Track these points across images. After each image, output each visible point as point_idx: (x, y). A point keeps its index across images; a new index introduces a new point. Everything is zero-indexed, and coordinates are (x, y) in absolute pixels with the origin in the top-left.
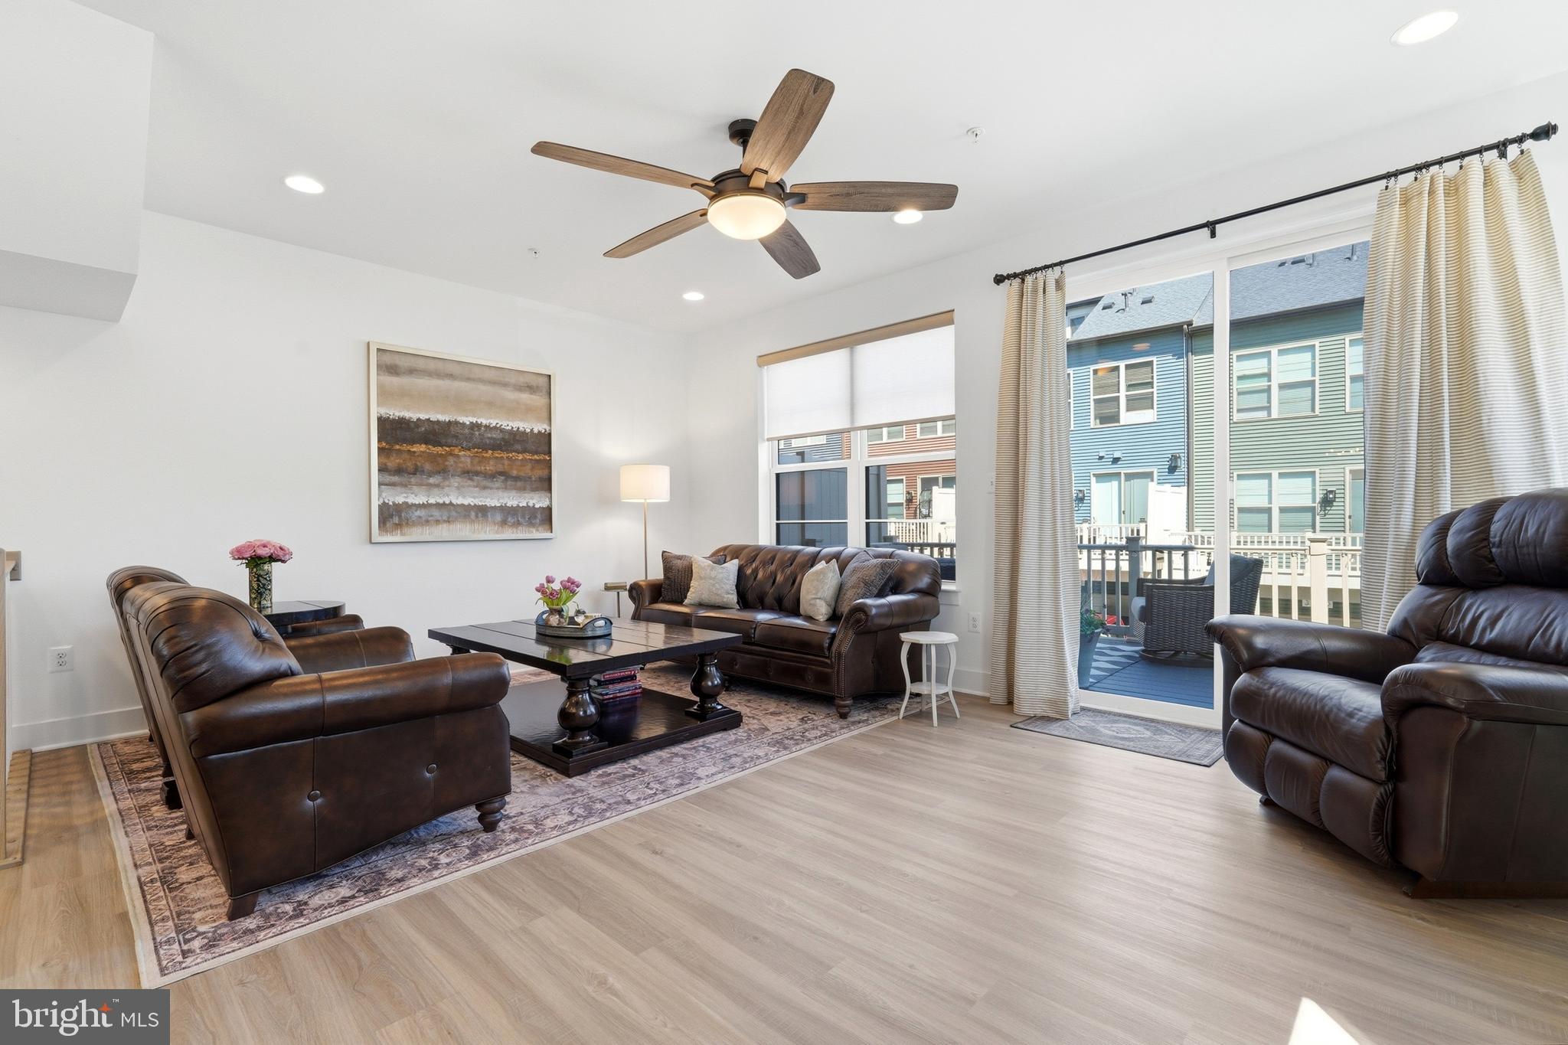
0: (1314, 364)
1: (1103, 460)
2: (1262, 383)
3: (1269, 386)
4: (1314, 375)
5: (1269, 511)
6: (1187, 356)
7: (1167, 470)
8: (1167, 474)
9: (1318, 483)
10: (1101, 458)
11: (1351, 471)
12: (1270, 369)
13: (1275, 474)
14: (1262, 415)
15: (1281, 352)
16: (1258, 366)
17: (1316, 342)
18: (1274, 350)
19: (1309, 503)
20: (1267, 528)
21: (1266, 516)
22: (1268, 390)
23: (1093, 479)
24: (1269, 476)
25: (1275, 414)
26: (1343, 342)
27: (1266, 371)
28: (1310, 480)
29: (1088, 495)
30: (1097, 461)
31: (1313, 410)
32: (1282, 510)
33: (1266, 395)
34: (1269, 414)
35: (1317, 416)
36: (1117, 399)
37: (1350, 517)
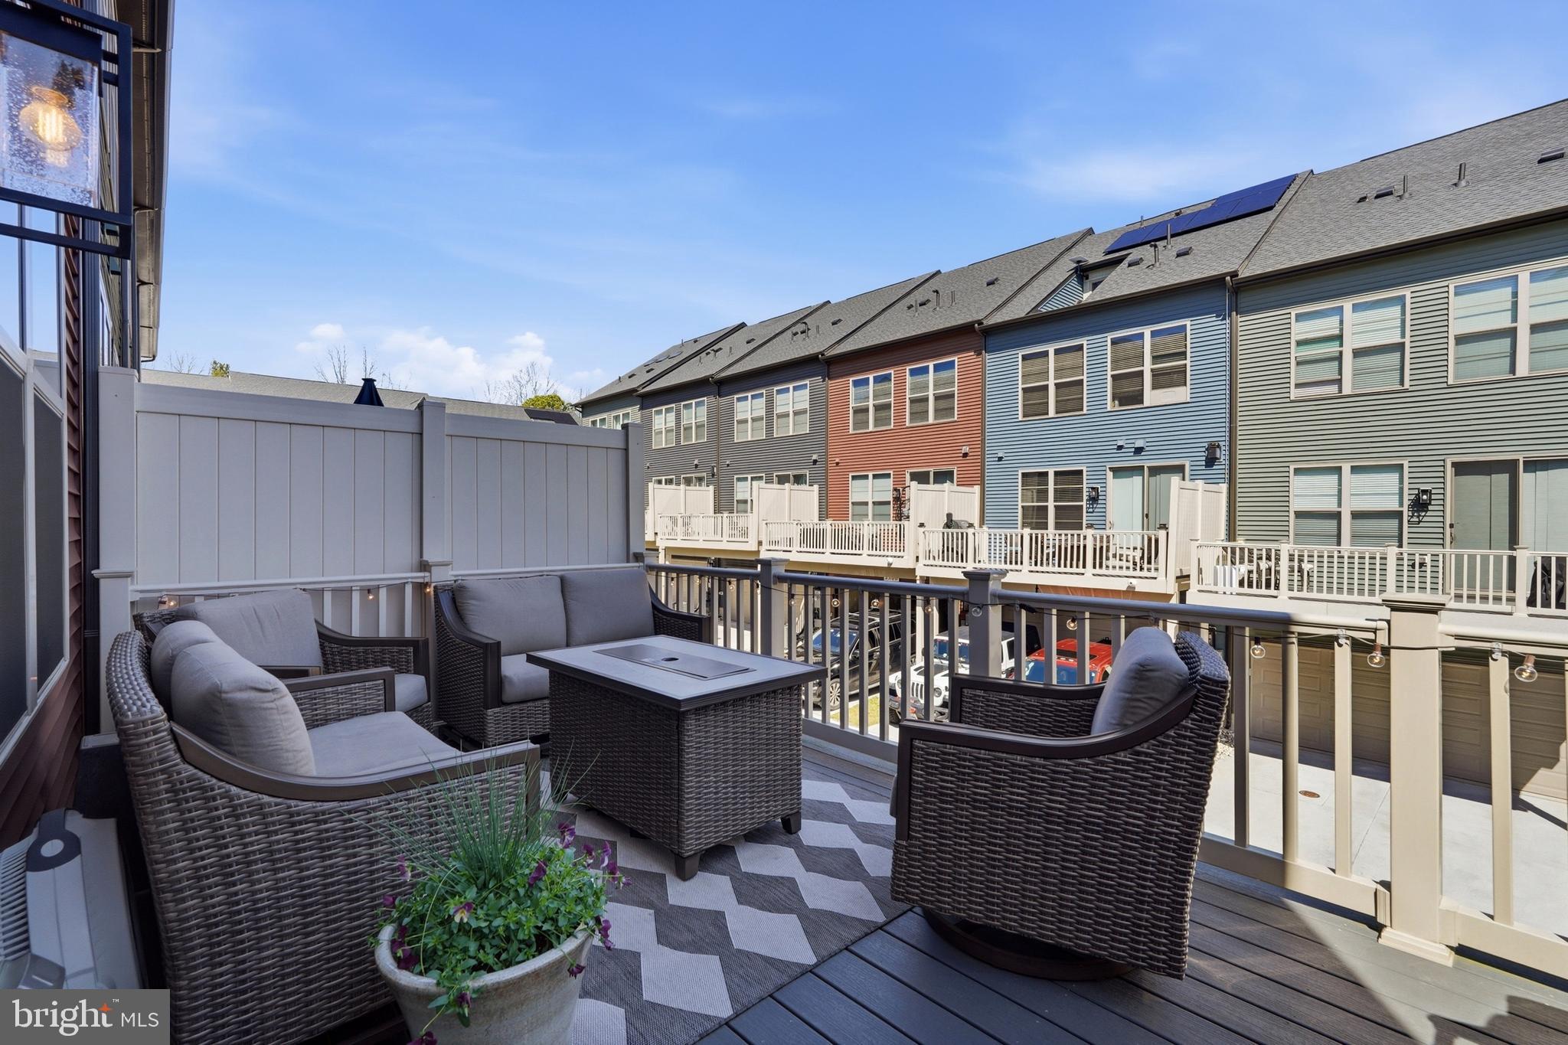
0: (1403, 322)
1: (1123, 450)
2: (1332, 349)
3: (1341, 353)
4: (1403, 335)
5: (1337, 516)
6: (1230, 316)
7: (1204, 463)
8: (1204, 468)
9: (1406, 481)
10: (1120, 447)
11: (1454, 464)
12: (1341, 330)
13: (1346, 468)
14: (1333, 389)
15: (1356, 308)
16: (1326, 326)
17: (1407, 292)
18: (1347, 304)
19: (1392, 505)
20: (1335, 539)
21: (1334, 523)
22: (1339, 358)
23: (1110, 474)
24: (1338, 470)
25: (1347, 389)
26: (1446, 289)
27: (1337, 332)
28: (1396, 476)
29: (1104, 493)
30: (1115, 451)
31: (1402, 383)
32: (1356, 515)
33: (1336, 363)
34: (1340, 391)
35: (1406, 391)
36: (1141, 373)
37: (1451, 526)
